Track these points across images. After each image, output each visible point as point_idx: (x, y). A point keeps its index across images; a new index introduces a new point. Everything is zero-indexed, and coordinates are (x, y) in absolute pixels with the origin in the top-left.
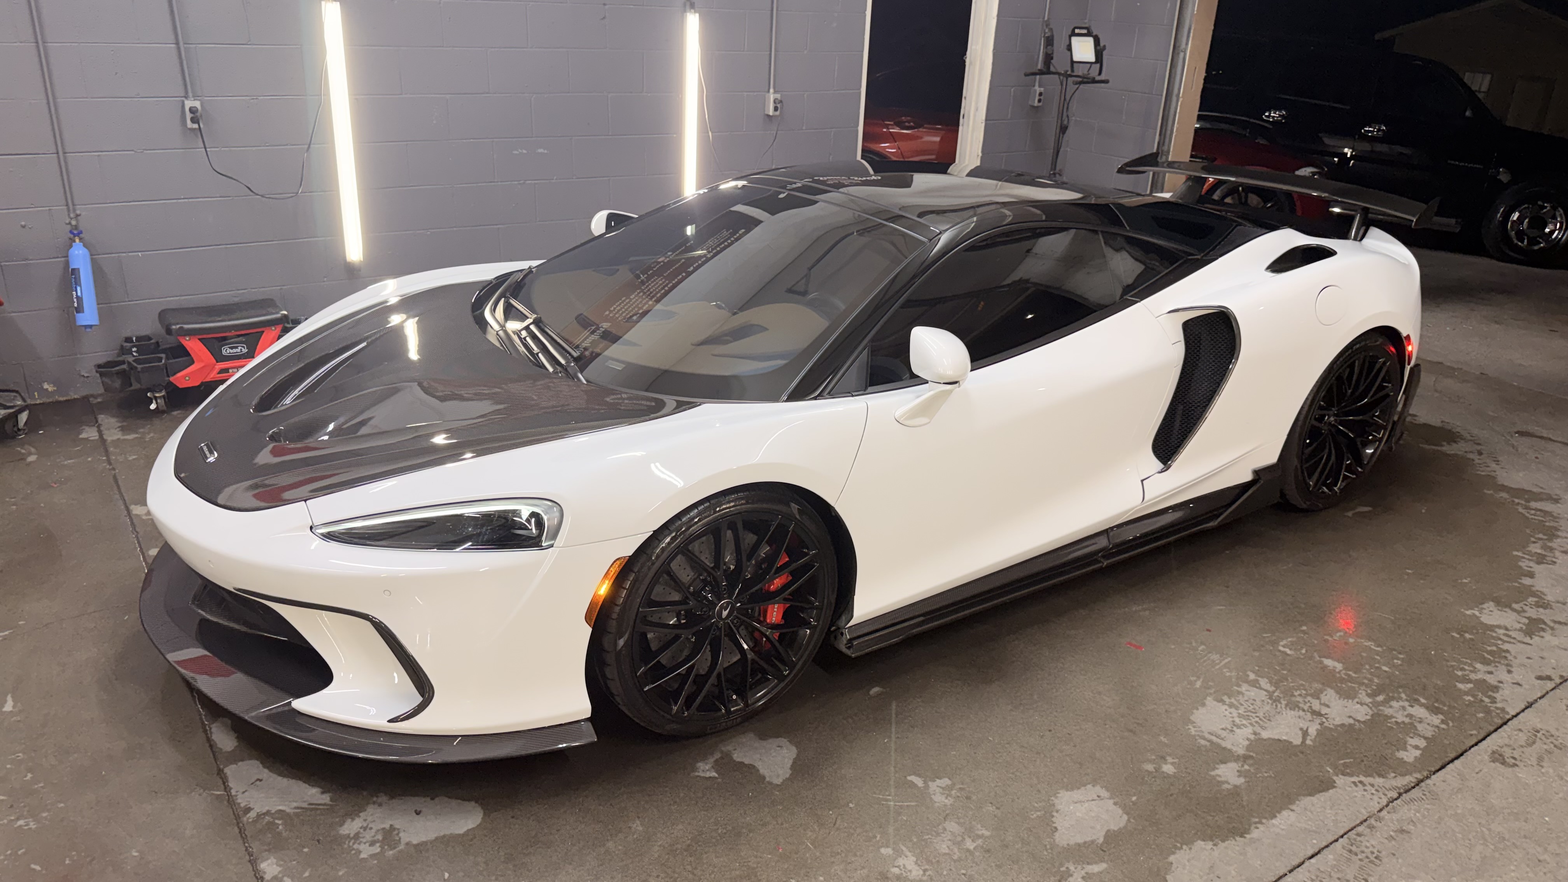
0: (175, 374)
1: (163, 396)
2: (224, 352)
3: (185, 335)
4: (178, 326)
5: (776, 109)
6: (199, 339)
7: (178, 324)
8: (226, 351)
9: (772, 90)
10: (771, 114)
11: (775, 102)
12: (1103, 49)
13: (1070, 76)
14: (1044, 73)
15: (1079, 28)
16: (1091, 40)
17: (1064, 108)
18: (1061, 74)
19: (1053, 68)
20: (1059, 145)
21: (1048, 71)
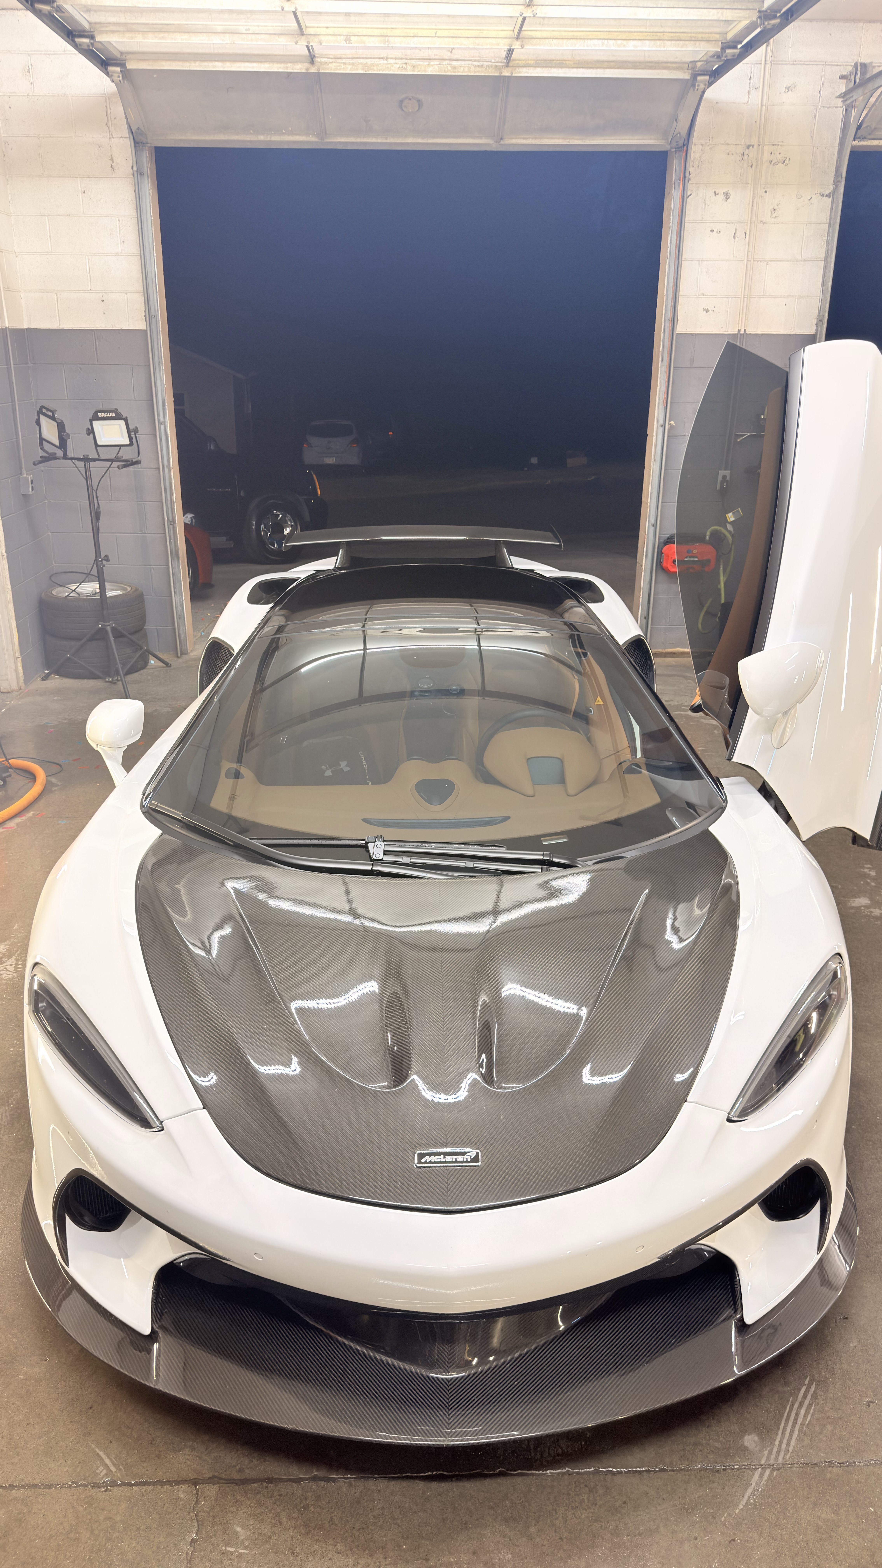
12: (136, 431)
13: (94, 460)
14: (56, 458)
15: (101, 412)
16: (122, 423)
17: (92, 494)
18: (79, 459)
19: (70, 454)
20: (96, 532)
21: (65, 457)
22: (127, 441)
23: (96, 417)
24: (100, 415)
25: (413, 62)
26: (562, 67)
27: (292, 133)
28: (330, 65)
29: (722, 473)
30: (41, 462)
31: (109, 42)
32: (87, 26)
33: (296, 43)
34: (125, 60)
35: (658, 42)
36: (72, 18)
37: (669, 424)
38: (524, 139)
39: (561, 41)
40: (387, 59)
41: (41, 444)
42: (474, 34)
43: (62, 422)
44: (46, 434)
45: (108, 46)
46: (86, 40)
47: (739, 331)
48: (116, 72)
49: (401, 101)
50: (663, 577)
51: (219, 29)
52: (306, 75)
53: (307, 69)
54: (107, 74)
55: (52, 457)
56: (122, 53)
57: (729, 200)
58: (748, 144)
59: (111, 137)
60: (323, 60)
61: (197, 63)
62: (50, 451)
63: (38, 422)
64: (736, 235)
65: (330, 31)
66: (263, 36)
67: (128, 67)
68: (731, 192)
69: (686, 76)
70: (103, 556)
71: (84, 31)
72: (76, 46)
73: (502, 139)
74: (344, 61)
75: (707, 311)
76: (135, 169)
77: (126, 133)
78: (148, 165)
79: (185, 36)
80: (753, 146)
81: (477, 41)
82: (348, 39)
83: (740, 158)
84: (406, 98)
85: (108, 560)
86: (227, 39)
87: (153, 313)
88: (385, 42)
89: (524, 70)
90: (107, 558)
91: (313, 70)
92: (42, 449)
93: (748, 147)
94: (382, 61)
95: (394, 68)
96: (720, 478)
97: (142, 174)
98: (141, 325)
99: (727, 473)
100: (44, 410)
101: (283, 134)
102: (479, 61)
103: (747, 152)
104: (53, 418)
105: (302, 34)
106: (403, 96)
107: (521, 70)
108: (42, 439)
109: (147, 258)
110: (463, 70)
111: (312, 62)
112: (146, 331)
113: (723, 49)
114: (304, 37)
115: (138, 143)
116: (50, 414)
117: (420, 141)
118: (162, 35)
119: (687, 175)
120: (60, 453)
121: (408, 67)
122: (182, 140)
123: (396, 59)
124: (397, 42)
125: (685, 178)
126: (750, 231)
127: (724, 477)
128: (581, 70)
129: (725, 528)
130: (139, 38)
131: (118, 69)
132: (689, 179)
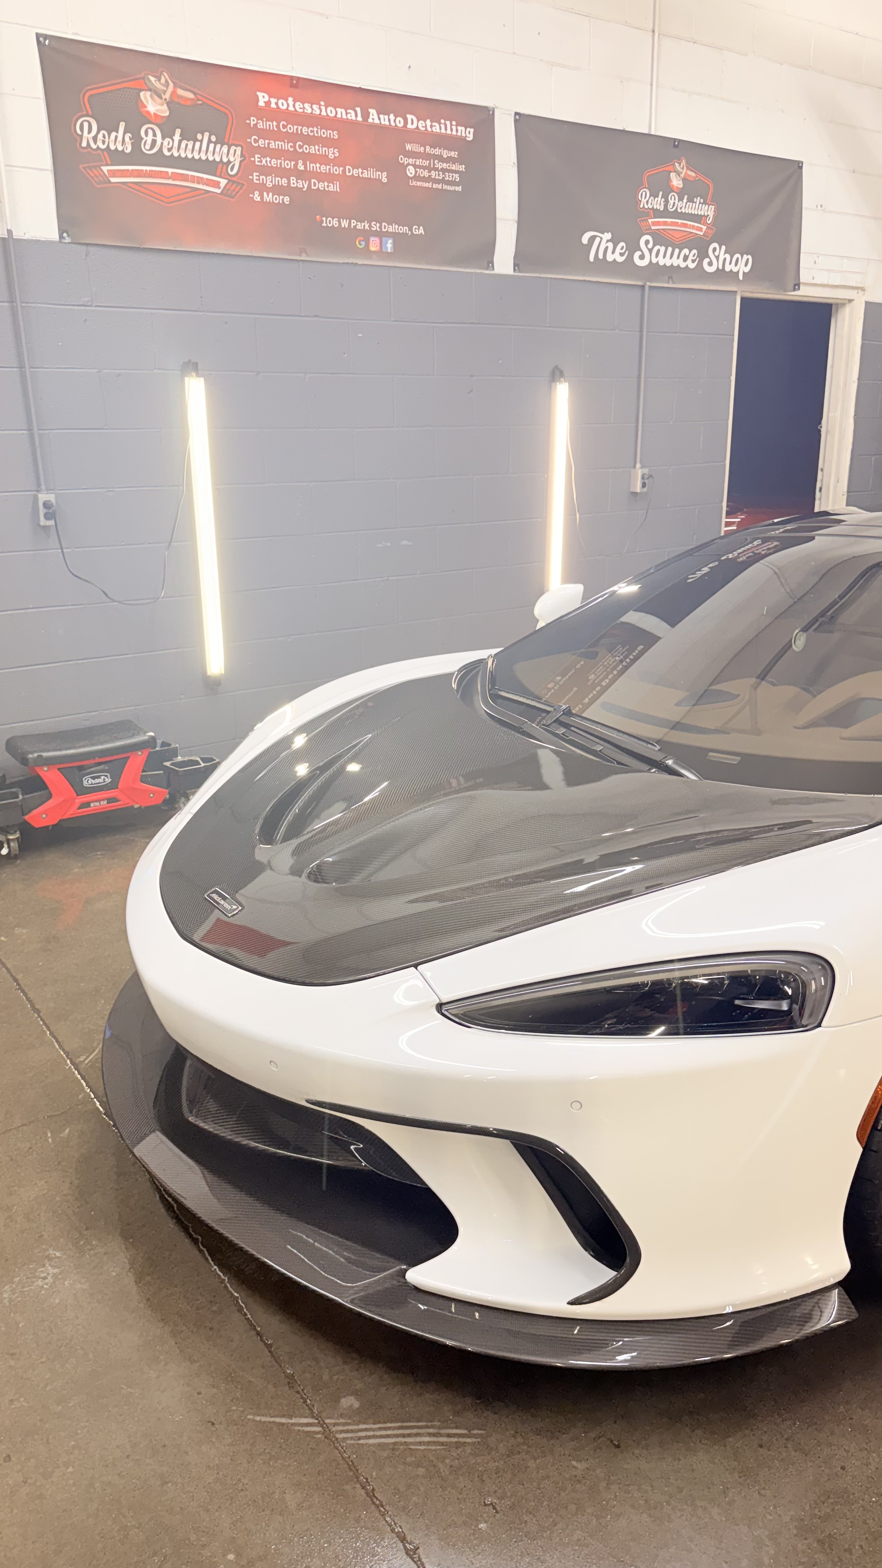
0: (30, 812)
1: (17, 838)
2: (85, 783)
3: (44, 765)
4: (36, 755)
5: (644, 485)
6: (59, 769)
7: (35, 752)
8: (88, 782)
9: (638, 465)
10: (638, 491)
11: (643, 478)
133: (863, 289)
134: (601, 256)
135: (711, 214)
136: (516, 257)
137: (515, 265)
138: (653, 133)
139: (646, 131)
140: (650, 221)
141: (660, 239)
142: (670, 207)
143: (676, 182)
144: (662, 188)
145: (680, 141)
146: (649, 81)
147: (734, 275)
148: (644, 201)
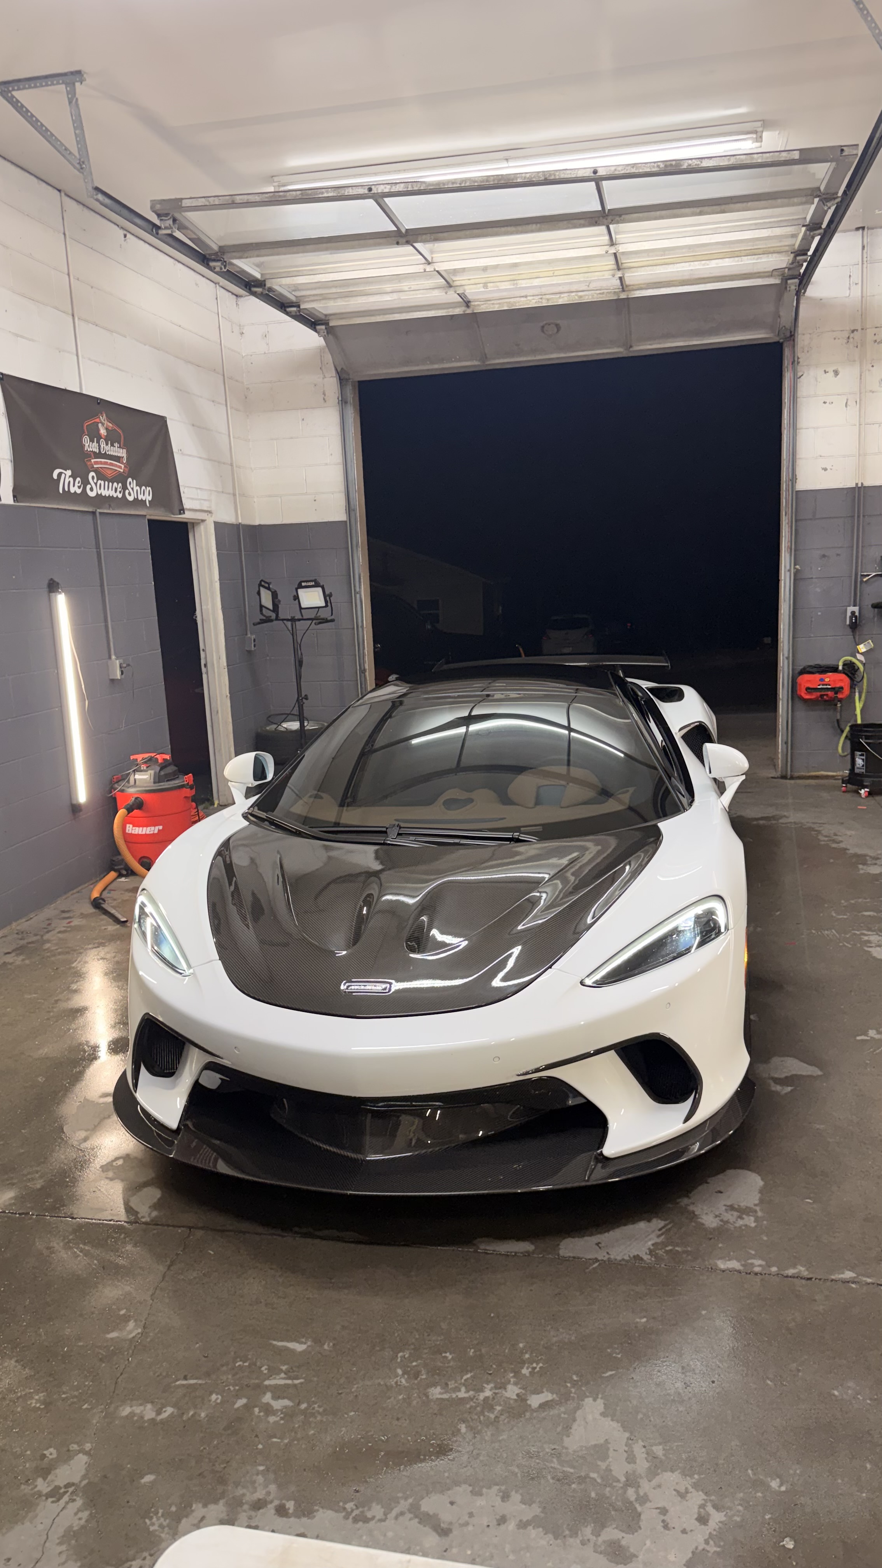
5: (122, 673)
9: (113, 657)
10: (119, 677)
11: (121, 667)
12: (330, 595)
13: (299, 620)
14: (272, 621)
15: (304, 582)
16: (320, 589)
17: (297, 647)
18: (288, 620)
19: (281, 616)
20: (299, 677)
21: (277, 619)
22: (323, 604)
23: (300, 586)
24: (303, 584)
25: (547, 297)
26: (669, 287)
27: (460, 360)
28: (482, 306)
29: (850, 609)
30: (259, 623)
31: (314, 308)
32: (293, 299)
33: (446, 293)
34: (328, 320)
35: (736, 259)
36: (281, 294)
37: (794, 568)
38: (650, 345)
39: (655, 267)
40: (526, 297)
41: (261, 611)
42: (585, 270)
43: (276, 591)
44: (264, 603)
45: (313, 311)
46: (294, 309)
47: (857, 484)
48: (322, 329)
49: (543, 327)
50: (799, 705)
51: (389, 290)
52: (464, 316)
53: (464, 311)
54: (316, 331)
55: (268, 620)
56: (326, 315)
57: (838, 376)
58: (852, 329)
59: (324, 377)
60: (476, 303)
61: (381, 317)
62: (267, 615)
63: (259, 593)
64: (849, 403)
65: (472, 282)
66: (422, 291)
67: (331, 324)
68: (840, 370)
69: (776, 281)
70: (303, 696)
71: (293, 303)
72: (287, 314)
73: (631, 347)
74: (492, 302)
75: (825, 469)
76: (340, 399)
77: (334, 373)
78: (351, 394)
79: (364, 298)
80: (857, 330)
81: (586, 275)
82: (485, 285)
83: (846, 341)
84: (546, 324)
85: (307, 699)
86: (395, 296)
87: (352, 506)
88: (514, 285)
89: (638, 292)
90: (306, 698)
91: (469, 311)
92: (262, 614)
93: (853, 331)
94: (523, 299)
95: (533, 303)
96: (849, 614)
97: (346, 403)
98: (341, 516)
99: (856, 609)
100: (263, 583)
101: (453, 362)
102: (600, 290)
103: (852, 335)
104: (268, 589)
105: (450, 286)
106: (545, 322)
107: (635, 292)
108: (261, 607)
109: (349, 466)
110: (588, 297)
111: (468, 306)
112: (346, 522)
113: (795, 257)
114: (452, 289)
115: (343, 379)
116: (267, 585)
117: (562, 355)
118: (347, 299)
119: (796, 359)
120: (273, 616)
121: (544, 301)
122: (375, 375)
123: (533, 296)
124: (523, 284)
125: (795, 362)
126: (860, 400)
127: (853, 613)
128: (686, 287)
129: (855, 657)
130: (331, 303)
131: (323, 327)
132: (798, 363)
133: (210, 512)
134: (66, 489)
135: (125, 455)
136: (14, 490)
137: (14, 496)
138: (84, 392)
139: (78, 391)
140: (93, 461)
141: (101, 476)
142: (102, 450)
143: (103, 432)
144: (95, 436)
145: (101, 400)
146: (75, 352)
147: (143, 502)
148: (87, 445)
